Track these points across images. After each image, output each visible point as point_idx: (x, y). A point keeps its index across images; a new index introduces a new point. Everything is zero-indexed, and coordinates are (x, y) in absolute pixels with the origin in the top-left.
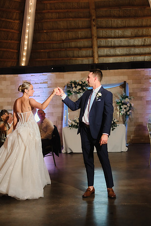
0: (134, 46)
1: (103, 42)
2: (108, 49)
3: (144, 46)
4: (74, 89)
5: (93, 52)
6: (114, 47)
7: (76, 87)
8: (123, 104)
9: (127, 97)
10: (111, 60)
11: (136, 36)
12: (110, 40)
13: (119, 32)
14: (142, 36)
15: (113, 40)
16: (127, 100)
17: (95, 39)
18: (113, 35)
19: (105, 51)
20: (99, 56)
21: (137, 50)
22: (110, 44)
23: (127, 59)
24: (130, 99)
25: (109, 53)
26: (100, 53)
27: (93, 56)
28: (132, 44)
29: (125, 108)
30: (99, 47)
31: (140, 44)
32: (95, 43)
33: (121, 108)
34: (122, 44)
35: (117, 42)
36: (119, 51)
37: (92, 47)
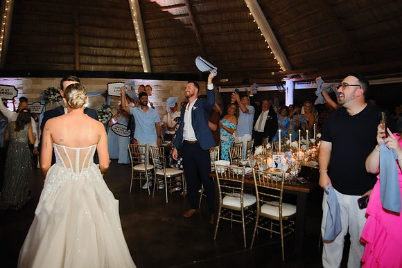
0: (116, 57)
1: (85, 50)
2: (90, 57)
3: (124, 57)
4: (52, 97)
5: (75, 60)
6: (96, 56)
7: (54, 95)
8: (104, 114)
9: (109, 107)
10: (93, 68)
11: (118, 47)
12: (92, 48)
13: (102, 42)
14: (123, 48)
15: (95, 48)
16: (109, 109)
17: (77, 46)
18: (95, 44)
19: (87, 59)
20: (81, 64)
21: (118, 61)
22: (92, 53)
23: (108, 68)
24: (112, 109)
25: (90, 61)
26: (81, 61)
27: (74, 63)
28: (113, 54)
29: (107, 118)
30: (81, 54)
31: (121, 55)
32: (77, 50)
33: (102, 118)
34: (104, 54)
35: (99, 51)
36: (100, 60)
37: (73, 54)
